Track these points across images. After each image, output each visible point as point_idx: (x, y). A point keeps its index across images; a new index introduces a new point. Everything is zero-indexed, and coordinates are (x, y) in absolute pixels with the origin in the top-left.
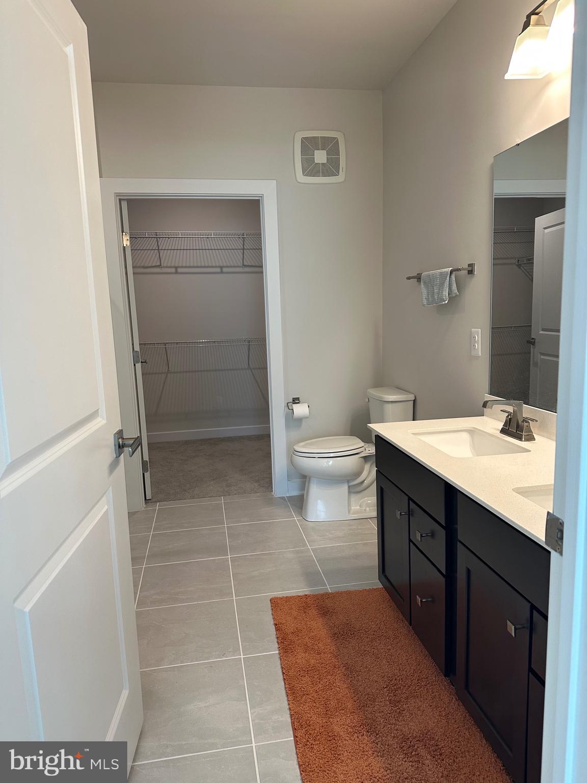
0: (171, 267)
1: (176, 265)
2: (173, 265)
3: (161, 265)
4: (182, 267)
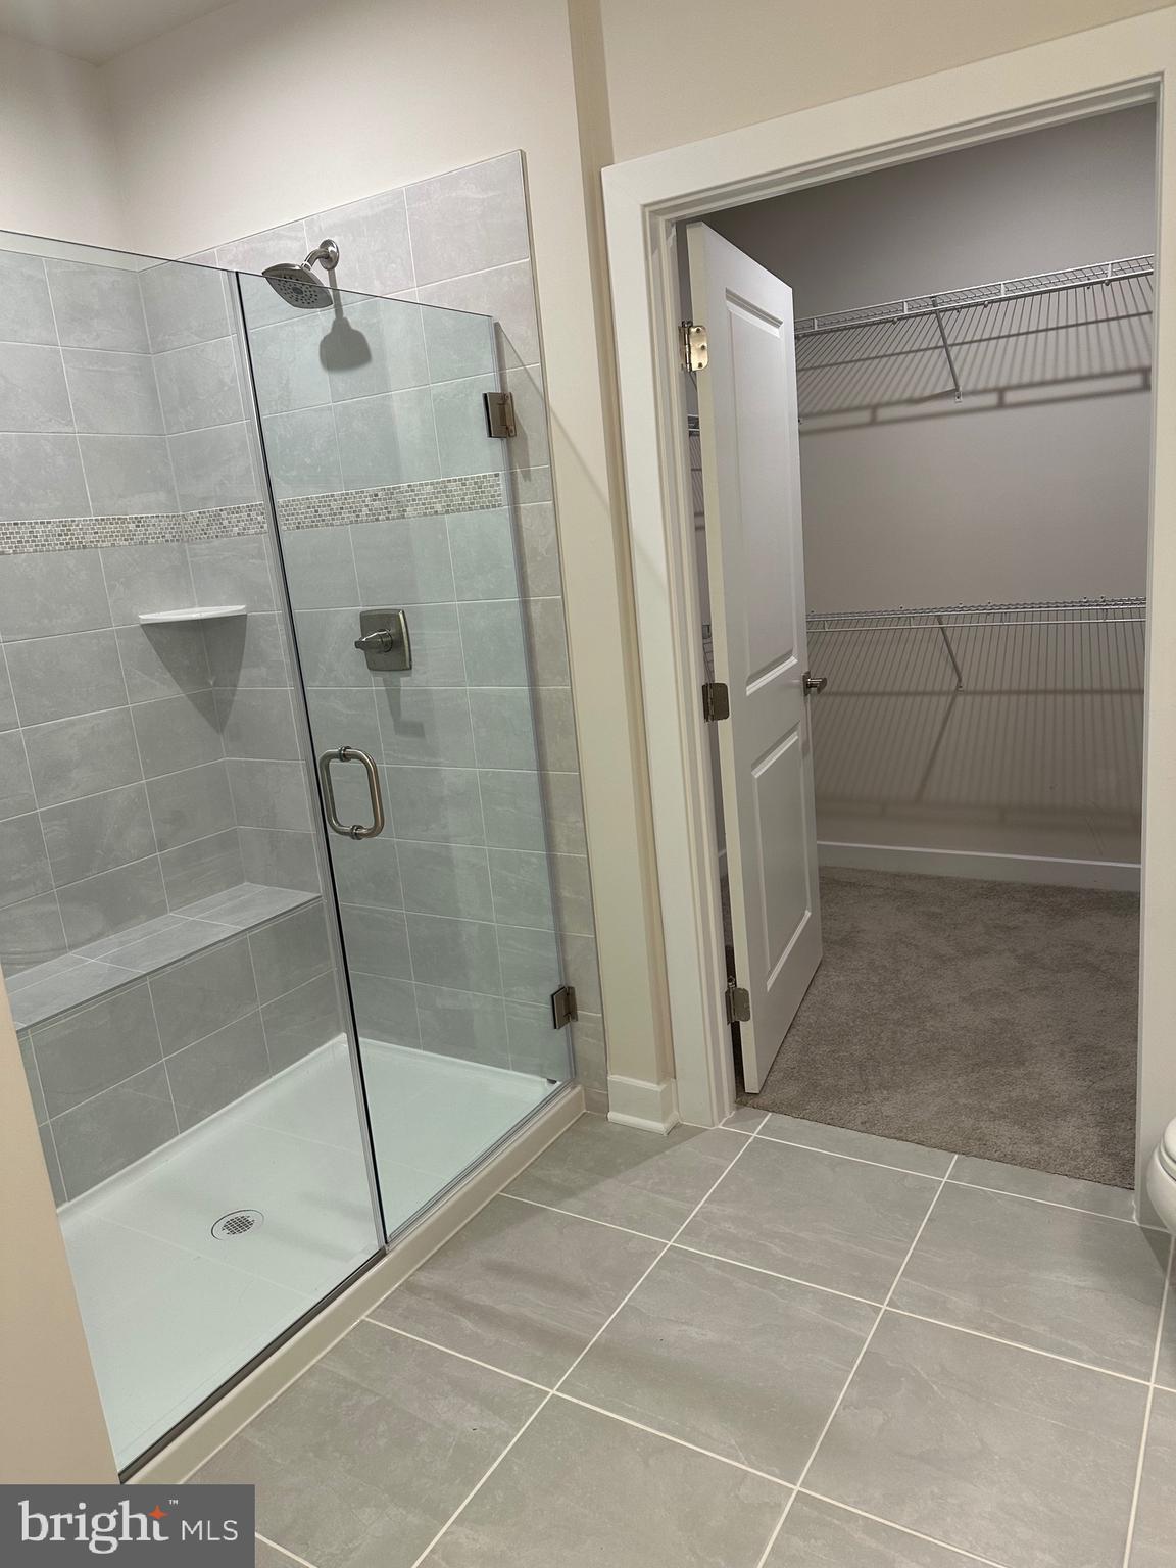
0: (985, 391)
1: (1003, 383)
2: (992, 384)
3: (957, 390)
4: (1020, 387)
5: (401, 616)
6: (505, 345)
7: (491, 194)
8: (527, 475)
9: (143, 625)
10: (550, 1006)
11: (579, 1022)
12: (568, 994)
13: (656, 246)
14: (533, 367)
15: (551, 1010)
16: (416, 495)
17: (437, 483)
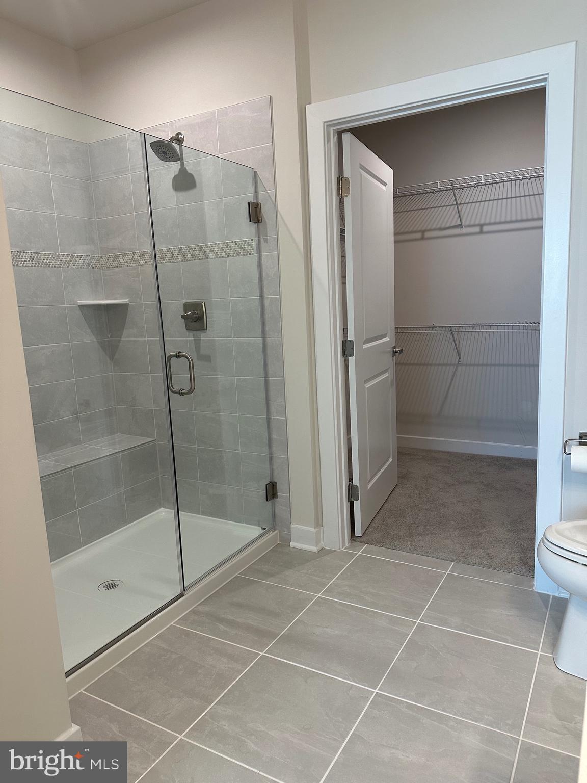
0: (474, 226)
1: (482, 222)
2: (477, 223)
3: (461, 224)
4: (490, 224)
5: (203, 304)
6: (259, 181)
7: (256, 114)
8: (266, 240)
9: (79, 306)
10: (265, 491)
11: (278, 499)
12: (273, 485)
13: (329, 140)
14: (271, 191)
15: (265, 494)
16: (214, 249)
17: (224, 243)
